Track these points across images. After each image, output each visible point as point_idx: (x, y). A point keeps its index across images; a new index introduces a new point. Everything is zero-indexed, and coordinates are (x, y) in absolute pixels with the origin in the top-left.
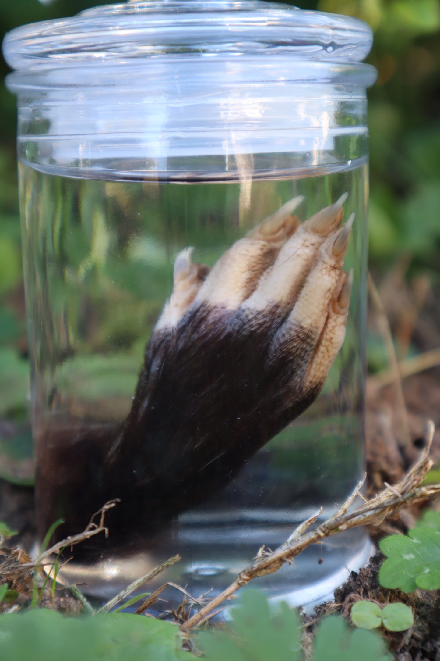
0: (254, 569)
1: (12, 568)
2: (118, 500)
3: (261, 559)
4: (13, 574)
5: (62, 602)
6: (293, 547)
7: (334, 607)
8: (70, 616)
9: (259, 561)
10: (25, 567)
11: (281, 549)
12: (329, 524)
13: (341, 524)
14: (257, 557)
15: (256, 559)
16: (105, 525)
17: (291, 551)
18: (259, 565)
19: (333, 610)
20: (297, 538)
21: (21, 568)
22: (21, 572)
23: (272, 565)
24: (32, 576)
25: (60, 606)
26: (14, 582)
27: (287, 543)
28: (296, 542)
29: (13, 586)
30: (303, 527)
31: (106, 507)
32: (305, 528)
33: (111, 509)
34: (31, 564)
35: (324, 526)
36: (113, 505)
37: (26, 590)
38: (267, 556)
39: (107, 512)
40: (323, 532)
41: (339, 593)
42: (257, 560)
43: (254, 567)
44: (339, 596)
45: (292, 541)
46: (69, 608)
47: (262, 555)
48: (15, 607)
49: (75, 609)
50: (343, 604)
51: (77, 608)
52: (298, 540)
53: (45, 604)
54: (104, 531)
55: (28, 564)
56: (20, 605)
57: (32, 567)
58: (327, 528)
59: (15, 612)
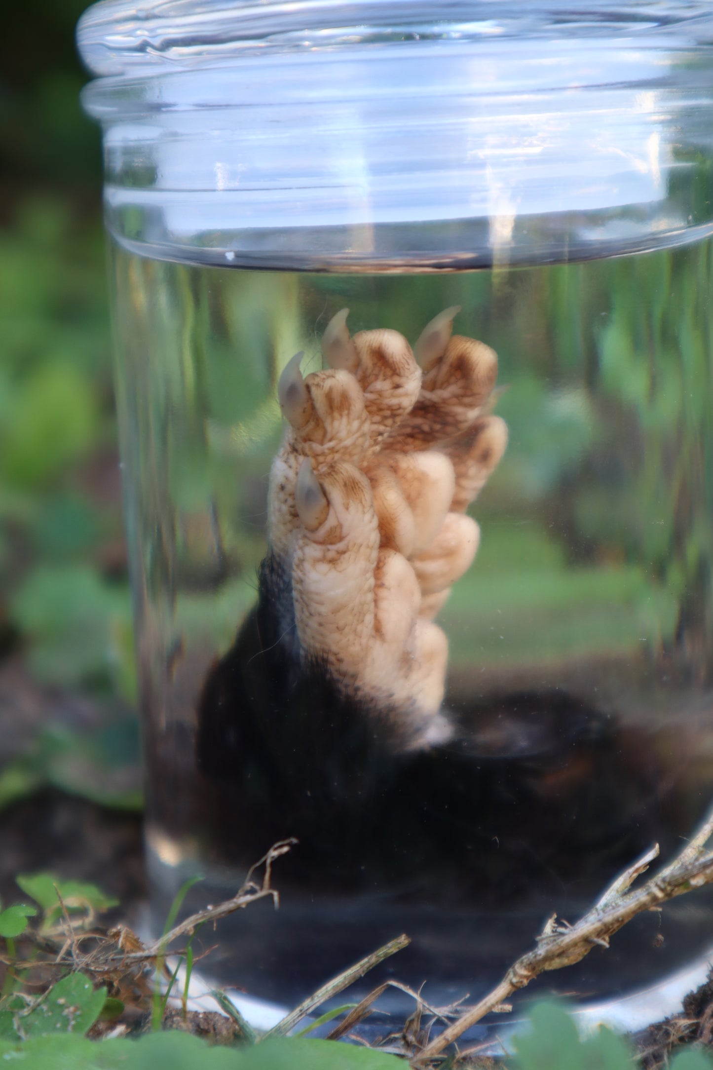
0: (539, 958)
1: (113, 960)
2: (294, 841)
3: (552, 939)
4: (115, 970)
5: (201, 1020)
6: (608, 918)
7: (685, 1026)
8: (216, 1043)
9: (548, 944)
10: (134, 958)
11: (586, 922)
12: (672, 876)
13: (694, 876)
14: (543, 936)
15: (543, 939)
16: (273, 886)
17: (605, 925)
18: (547, 951)
19: (684, 1031)
20: (615, 901)
21: (128, 961)
22: (128, 966)
23: (571, 950)
24: (146, 975)
25: (198, 1026)
26: (115, 984)
27: (597, 910)
28: (614, 908)
29: (114, 991)
30: (625, 881)
31: (274, 853)
32: (628, 883)
33: (281, 857)
34: (146, 953)
35: (664, 880)
36: (285, 849)
37: (136, 999)
38: (562, 934)
39: (276, 862)
40: (662, 890)
41: (693, 1002)
42: (545, 941)
43: (540, 955)
44: (693, 1007)
45: (606, 905)
46: (214, 1029)
47: (553, 932)
48: (121, 1029)
49: (224, 1032)
50: (701, 1020)
51: (228, 1030)
52: (617, 906)
53: (173, 1022)
54: (271, 896)
55: (139, 954)
56: (128, 1025)
57: (147, 958)
58: (669, 884)
59: (121, 1035)
